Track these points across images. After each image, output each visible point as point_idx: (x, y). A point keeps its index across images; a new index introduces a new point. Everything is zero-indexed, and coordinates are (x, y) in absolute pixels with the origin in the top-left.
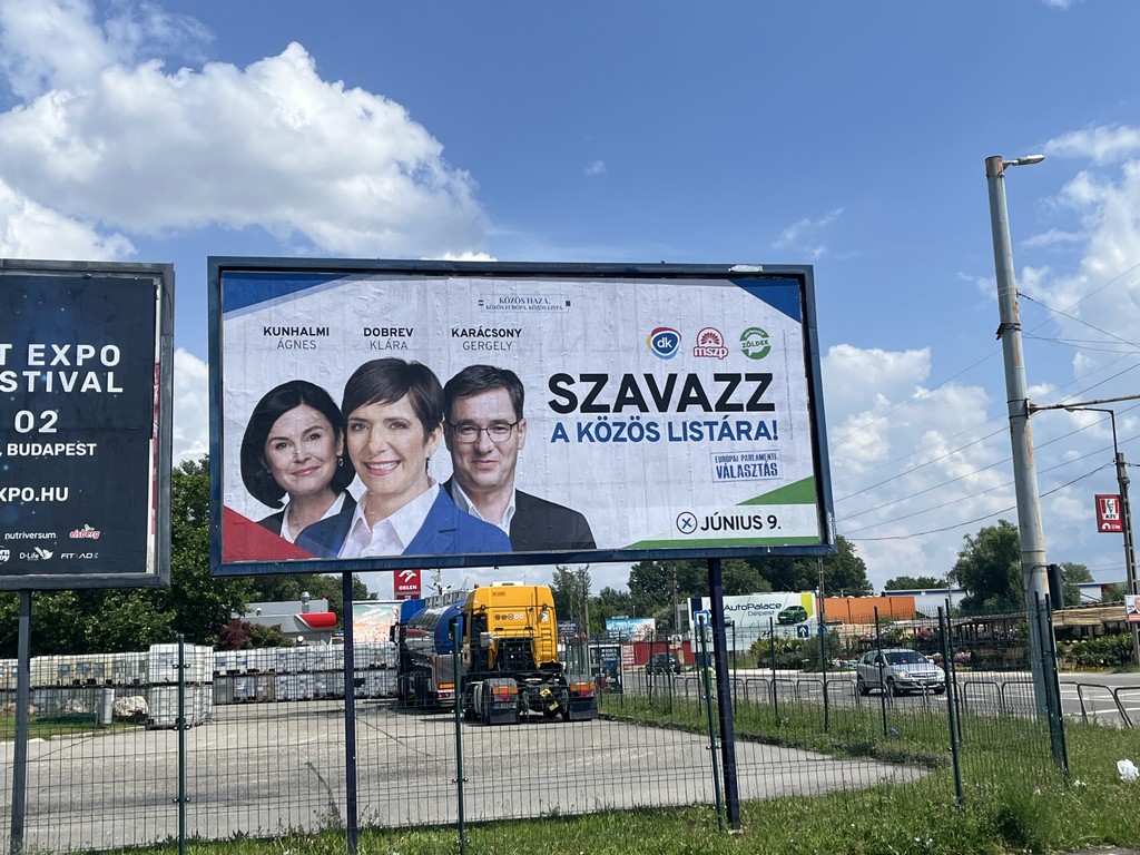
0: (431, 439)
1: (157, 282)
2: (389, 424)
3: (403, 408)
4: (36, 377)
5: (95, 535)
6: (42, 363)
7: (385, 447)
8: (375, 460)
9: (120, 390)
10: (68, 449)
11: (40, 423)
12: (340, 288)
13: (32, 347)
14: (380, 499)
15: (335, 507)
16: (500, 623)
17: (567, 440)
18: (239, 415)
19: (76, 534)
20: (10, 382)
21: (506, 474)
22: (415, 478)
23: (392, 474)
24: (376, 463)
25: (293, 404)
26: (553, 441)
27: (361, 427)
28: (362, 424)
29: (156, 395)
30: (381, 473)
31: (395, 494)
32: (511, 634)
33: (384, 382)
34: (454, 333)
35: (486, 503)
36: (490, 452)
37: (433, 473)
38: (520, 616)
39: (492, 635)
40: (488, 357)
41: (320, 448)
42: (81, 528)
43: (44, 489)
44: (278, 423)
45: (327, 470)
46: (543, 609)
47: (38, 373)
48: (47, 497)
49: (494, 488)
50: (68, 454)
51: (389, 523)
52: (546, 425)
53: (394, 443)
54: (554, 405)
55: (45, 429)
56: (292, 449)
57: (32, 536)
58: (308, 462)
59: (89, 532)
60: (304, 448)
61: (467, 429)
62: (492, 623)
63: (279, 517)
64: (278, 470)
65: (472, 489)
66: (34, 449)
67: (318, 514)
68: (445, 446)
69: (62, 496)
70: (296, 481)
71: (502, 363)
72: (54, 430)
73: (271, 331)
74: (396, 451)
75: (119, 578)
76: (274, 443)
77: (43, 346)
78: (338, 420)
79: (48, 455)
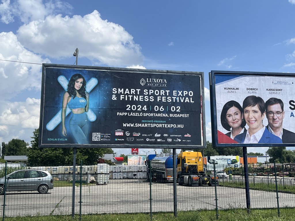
0: (263, 115)
1: (200, 76)
2: (253, 111)
3: (256, 108)
4: (175, 98)
5: (190, 136)
6: (176, 95)
7: (253, 117)
8: (251, 120)
9: (193, 102)
10: (183, 116)
11: (176, 109)
12: (241, 78)
13: (174, 91)
14: (252, 130)
15: (242, 131)
16: (189, 161)
17: (294, 117)
18: (219, 108)
19: (186, 136)
20: (170, 99)
21: (280, 124)
22: (260, 125)
23: (254, 124)
24: (251, 121)
25: (232, 106)
26: (291, 117)
27: (247, 112)
28: (247, 111)
29: (201, 103)
30: (252, 123)
31: (255, 129)
32: (192, 164)
33: (252, 101)
34: (267, 90)
35: (276, 131)
36: (276, 119)
37: (264, 124)
38: (194, 159)
39: (187, 164)
40: (275, 96)
41: (238, 117)
42: (187, 134)
43: (178, 125)
44: (228, 111)
45: (240, 122)
46: (200, 158)
47: (176, 98)
48: (179, 127)
49: (278, 128)
50: (183, 117)
51: (254, 135)
52: (289, 113)
53: (255, 117)
54: (290, 108)
55: (178, 111)
56: (232, 117)
57: (176, 136)
58: (236, 120)
59: (188, 135)
60: (234, 117)
61: (271, 113)
62: (187, 161)
63: (230, 133)
64: (229, 122)
65: (273, 128)
66: (175, 115)
67: (238, 133)
68: (266, 117)
69: (182, 127)
70: (233, 125)
71: (278, 97)
72: (180, 111)
73: (226, 88)
74: (255, 118)
75: (196, 146)
76: (228, 115)
77: (176, 91)
78: (242, 110)
79: (179, 117)
